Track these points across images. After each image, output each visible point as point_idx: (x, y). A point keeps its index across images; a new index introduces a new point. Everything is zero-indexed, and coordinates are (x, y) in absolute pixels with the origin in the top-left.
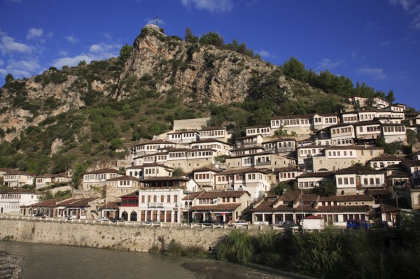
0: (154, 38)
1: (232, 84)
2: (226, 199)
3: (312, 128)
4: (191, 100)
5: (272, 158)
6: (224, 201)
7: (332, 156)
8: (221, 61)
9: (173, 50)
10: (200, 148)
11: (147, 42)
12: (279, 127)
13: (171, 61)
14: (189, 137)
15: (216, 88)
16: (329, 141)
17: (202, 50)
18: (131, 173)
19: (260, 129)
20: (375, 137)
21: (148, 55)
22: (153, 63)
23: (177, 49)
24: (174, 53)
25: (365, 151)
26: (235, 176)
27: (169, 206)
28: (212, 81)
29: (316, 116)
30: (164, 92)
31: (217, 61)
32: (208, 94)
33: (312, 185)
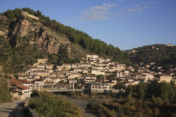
0: (27, 21)
1: (55, 47)
3: (71, 67)
4: (42, 49)
5: (61, 75)
6: (51, 84)
7: (72, 76)
8: (52, 38)
9: (34, 27)
11: (24, 22)
12: (64, 66)
13: (34, 31)
14: (43, 66)
15: (50, 47)
16: (73, 72)
17: (45, 32)
20: (82, 72)
21: (25, 28)
22: (27, 31)
23: (36, 27)
24: (35, 28)
25: (78, 75)
26: (53, 79)
27: (41, 85)
28: (49, 45)
29: (72, 65)
30: (32, 44)
31: (50, 38)
32: (47, 49)
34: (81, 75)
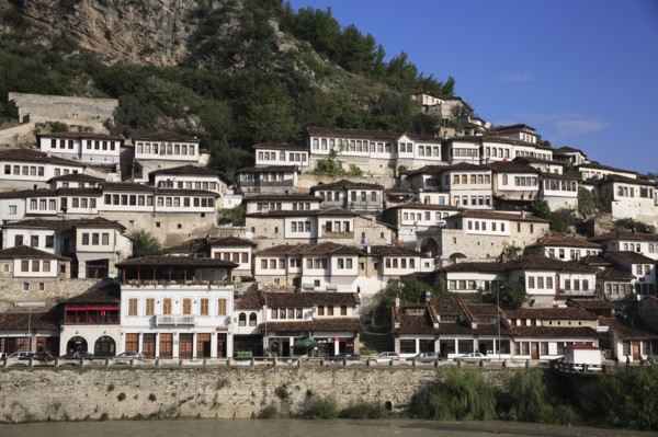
2: (326, 309)
3: (393, 164)
4: (9, 31)
5: (357, 225)
6: (322, 313)
7: (473, 231)
10: (176, 186)
12: (328, 152)
14: (101, 151)
15: (95, 15)
16: (446, 196)
18: (19, 239)
19: (287, 153)
20: (526, 198)
25: (523, 225)
26: (305, 261)
27: (208, 324)
33: (474, 286)
34: (541, 229)
